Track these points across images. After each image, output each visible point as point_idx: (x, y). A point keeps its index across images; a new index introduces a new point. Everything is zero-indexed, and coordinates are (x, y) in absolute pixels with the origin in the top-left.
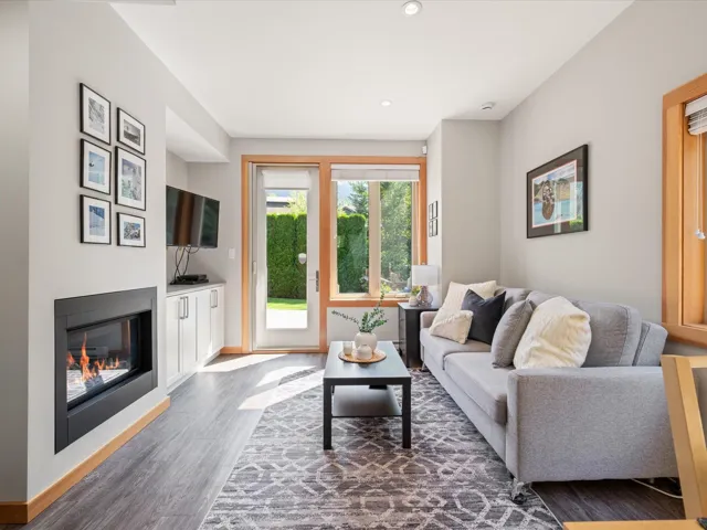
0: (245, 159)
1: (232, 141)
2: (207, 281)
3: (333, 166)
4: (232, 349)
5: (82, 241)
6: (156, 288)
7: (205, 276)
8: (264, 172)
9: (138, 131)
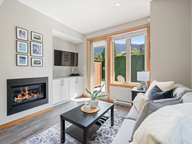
0: (87, 40)
1: (84, 35)
2: (79, 75)
3: (112, 37)
4: (85, 95)
5: (17, 65)
6: (48, 77)
7: (79, 74)
8: (93, 43)
9: (40, 36)
